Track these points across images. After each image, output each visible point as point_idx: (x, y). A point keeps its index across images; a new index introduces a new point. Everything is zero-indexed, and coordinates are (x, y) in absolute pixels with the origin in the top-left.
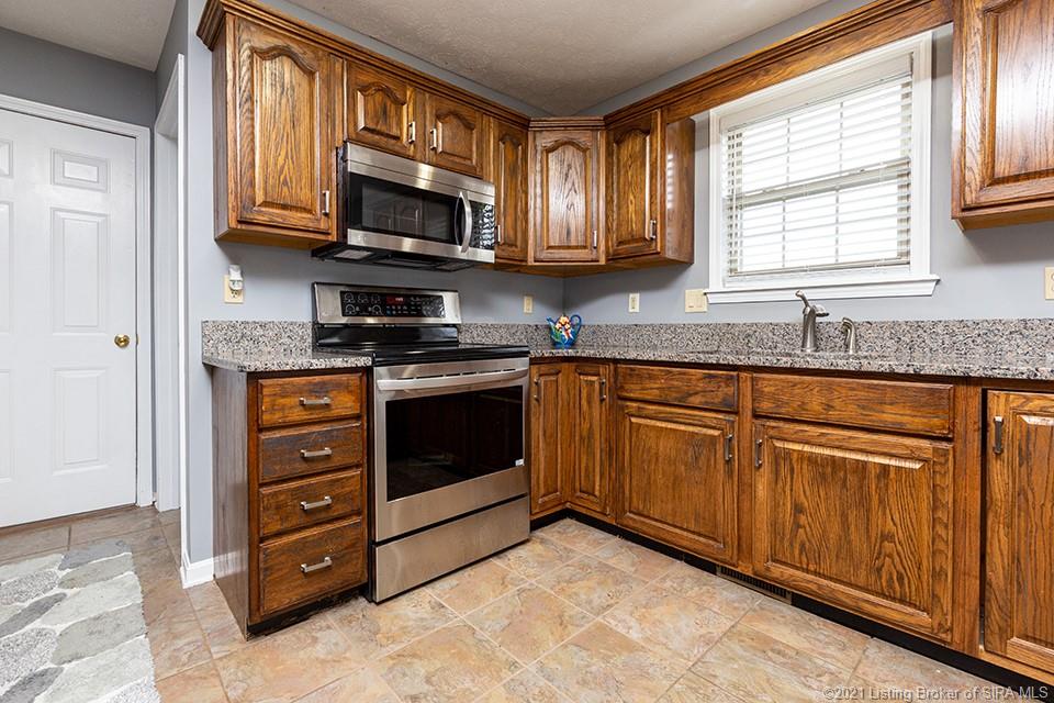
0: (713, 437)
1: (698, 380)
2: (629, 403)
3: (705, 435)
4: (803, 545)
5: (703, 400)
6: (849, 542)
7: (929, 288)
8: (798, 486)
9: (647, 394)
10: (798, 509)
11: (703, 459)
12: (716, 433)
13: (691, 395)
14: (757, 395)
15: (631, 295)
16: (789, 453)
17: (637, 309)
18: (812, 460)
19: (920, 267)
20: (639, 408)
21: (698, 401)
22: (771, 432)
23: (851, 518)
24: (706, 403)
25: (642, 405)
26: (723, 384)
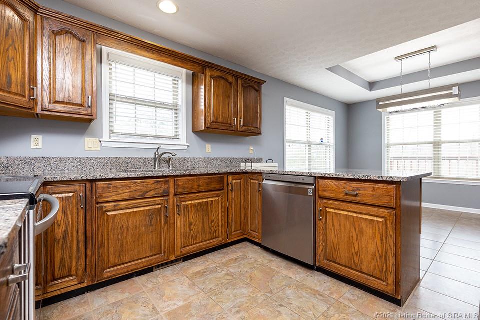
0: (158, 209)
1: (152, 185)
2: (106, 205)
3: (155, 209)
4: (192, 236)
5: (154, 193)
6: (204, 228)
7: (186, 148)
8: (191, 216)
9: (121, 197)
10: (191, 224)
11: (154, 221)
12: (160, 206)
13: (148, 192)
14: (176, 186)
15: (34, 137)
16: (188, 205)
17: (40, 146)
18: (195, 205)
19: (183, 141)
20: (115, 205)
21: (151, 194)
22: (183, 200)
23: (205, 220)
24: (156, 194)
25: (116, 204)
26: (163, 184)
